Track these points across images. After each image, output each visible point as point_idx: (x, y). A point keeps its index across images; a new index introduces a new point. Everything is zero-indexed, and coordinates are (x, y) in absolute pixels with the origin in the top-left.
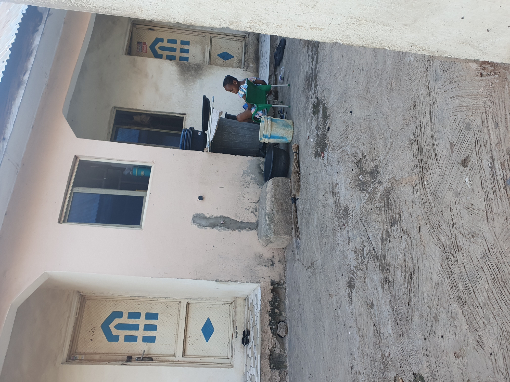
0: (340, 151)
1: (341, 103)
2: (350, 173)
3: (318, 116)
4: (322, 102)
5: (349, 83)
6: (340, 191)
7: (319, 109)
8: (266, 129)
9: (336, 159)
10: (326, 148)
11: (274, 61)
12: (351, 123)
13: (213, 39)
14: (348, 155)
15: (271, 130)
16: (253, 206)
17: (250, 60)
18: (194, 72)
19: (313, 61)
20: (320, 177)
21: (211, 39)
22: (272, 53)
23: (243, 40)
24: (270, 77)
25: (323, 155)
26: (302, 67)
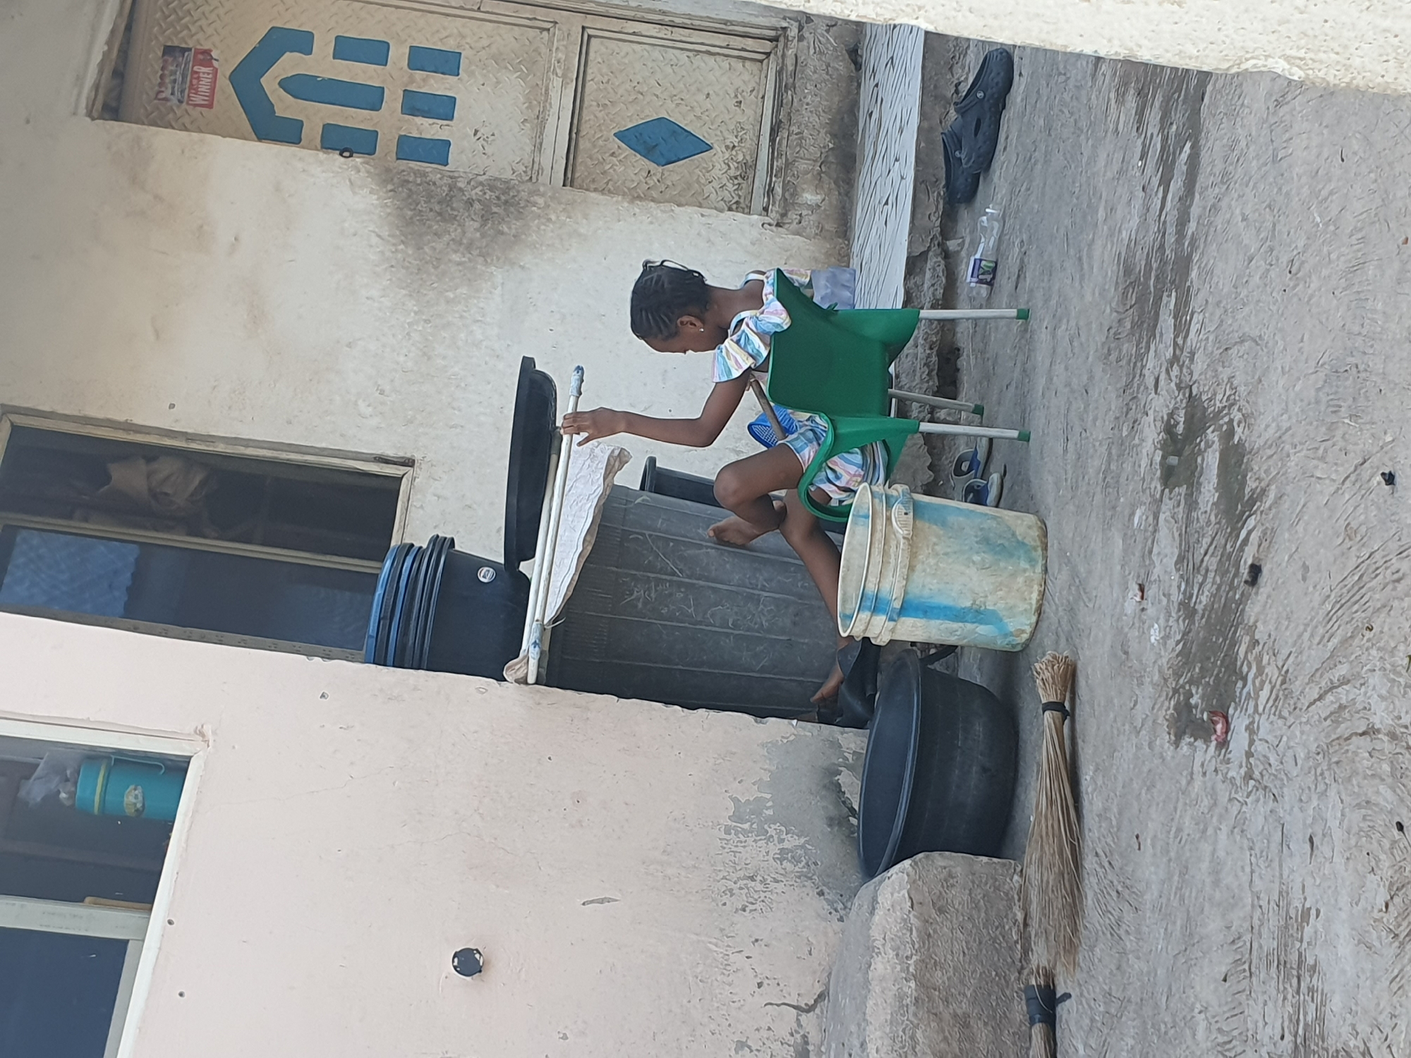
0: (1323, 709)
1: (1332, 427)
2: (1386, 844)
3: (1189, 495)
4: (1218, 414)
5: (1380, 306)
6: (1322, 956)
7: (1200, 452)
8: (877, 558)
9: (1301, 755)
10: (1240, 684)
11: (943, 174)
12: (1394, 546)
13: (593, 41)
14: (1370, 732)
15: (911, 568)
16: (783, 1030)
17: (802, 166)
18: (476, 225)
19: (1165, 182)
20: (1205, 866)
21: (586, 41)
22: (931, 129)
23: (768, 54)
24: (914, 265)
25: (1219, 727)
26: (1101, 214)
